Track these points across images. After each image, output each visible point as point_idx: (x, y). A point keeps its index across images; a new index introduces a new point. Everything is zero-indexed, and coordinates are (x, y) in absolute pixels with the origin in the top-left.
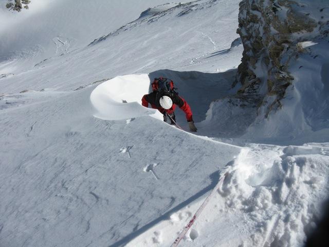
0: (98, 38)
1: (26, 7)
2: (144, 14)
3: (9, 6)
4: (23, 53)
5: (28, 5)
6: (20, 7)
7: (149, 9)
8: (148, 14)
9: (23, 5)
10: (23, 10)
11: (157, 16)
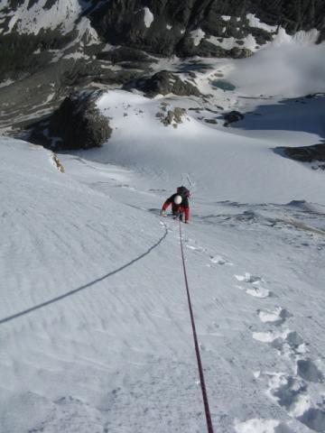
0: (232, 200)
1: (175, 126)
2: (295, 203)
3: (158, 115)
4: (143, 169)
5: (179, 125)
6: (169, 122)
7: (304, 202)
8: (298, 206)
9: (173, 122)
10: (170, 127)
11: (307, 214)
